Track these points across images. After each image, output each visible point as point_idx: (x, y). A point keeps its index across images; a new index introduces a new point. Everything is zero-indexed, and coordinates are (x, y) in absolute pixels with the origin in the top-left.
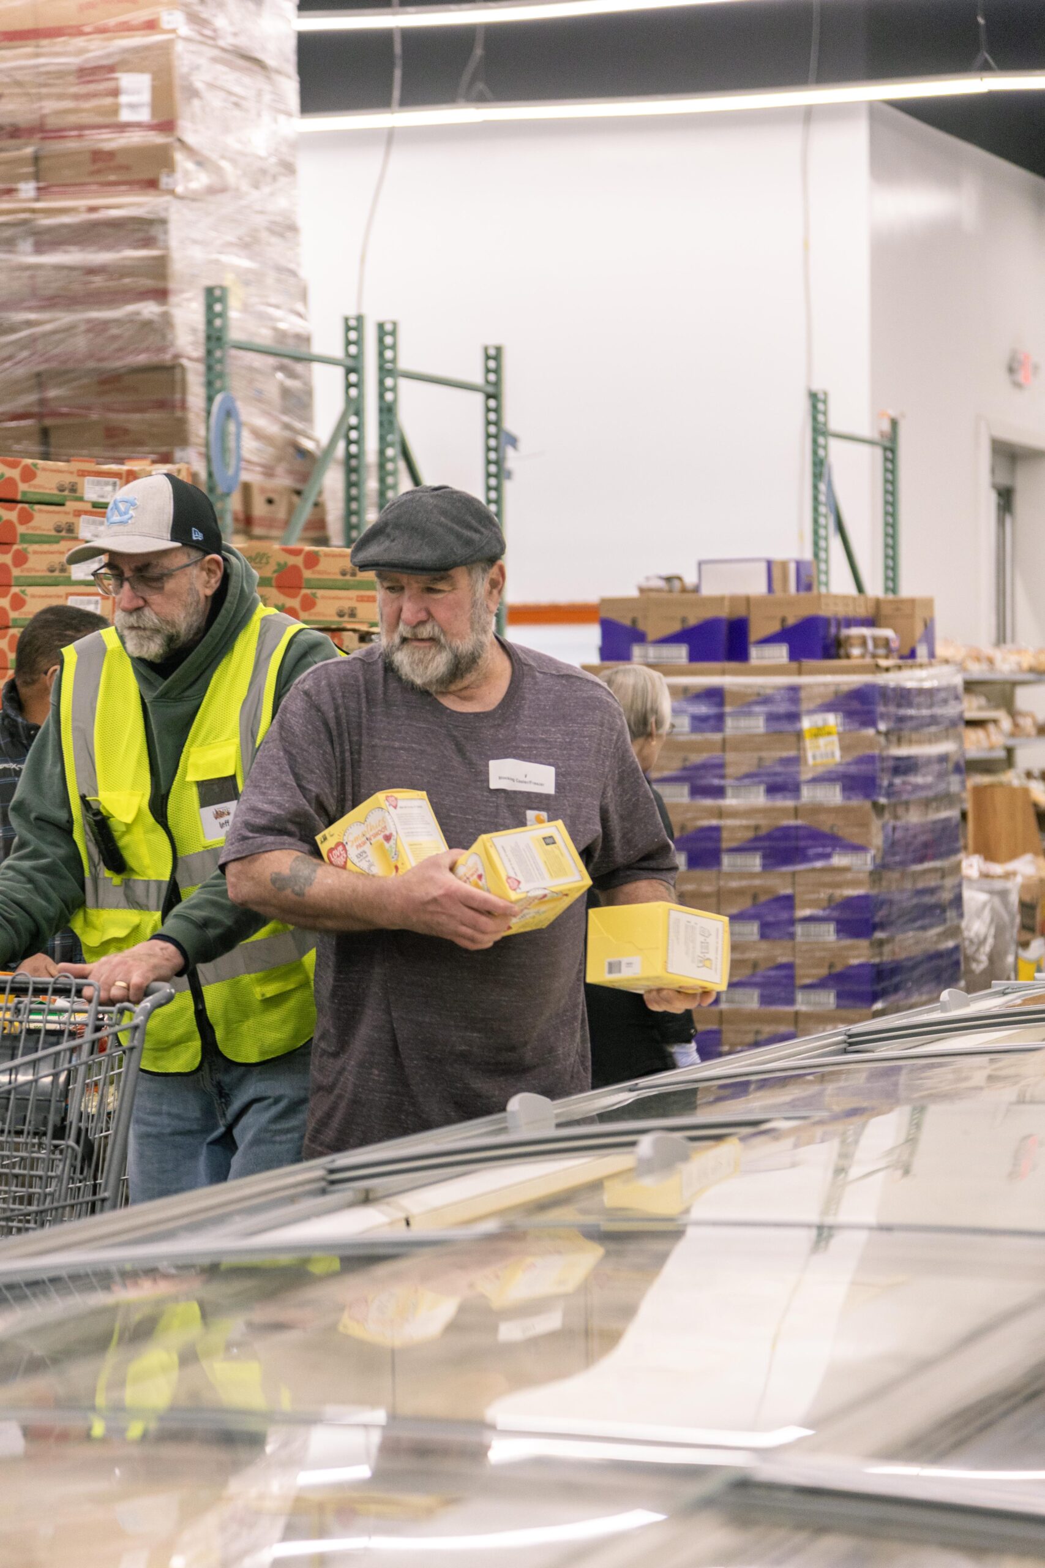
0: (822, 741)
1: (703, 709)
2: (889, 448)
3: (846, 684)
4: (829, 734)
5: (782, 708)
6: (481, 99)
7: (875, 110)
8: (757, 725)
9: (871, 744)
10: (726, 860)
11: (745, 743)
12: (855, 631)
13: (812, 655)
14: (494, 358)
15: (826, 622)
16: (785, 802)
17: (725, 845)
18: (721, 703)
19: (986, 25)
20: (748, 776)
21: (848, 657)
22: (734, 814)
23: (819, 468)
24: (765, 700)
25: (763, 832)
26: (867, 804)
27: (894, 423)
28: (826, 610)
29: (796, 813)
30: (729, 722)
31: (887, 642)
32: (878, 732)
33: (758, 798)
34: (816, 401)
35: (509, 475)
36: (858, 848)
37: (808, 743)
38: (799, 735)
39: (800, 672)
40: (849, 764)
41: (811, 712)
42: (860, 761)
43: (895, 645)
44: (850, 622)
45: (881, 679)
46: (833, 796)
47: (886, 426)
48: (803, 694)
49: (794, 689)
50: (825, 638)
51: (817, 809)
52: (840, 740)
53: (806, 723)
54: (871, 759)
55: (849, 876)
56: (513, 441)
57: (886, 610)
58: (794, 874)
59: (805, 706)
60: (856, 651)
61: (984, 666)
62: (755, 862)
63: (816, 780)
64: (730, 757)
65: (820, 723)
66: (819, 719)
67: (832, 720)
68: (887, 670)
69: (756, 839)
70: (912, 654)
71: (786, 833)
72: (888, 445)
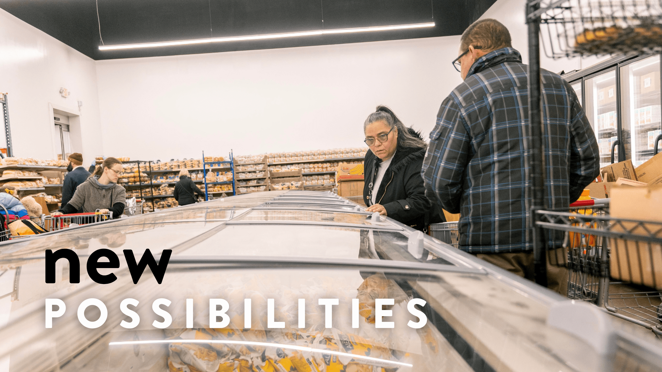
2: (4, 104)
27: (6, 95)
72: (4, 102)
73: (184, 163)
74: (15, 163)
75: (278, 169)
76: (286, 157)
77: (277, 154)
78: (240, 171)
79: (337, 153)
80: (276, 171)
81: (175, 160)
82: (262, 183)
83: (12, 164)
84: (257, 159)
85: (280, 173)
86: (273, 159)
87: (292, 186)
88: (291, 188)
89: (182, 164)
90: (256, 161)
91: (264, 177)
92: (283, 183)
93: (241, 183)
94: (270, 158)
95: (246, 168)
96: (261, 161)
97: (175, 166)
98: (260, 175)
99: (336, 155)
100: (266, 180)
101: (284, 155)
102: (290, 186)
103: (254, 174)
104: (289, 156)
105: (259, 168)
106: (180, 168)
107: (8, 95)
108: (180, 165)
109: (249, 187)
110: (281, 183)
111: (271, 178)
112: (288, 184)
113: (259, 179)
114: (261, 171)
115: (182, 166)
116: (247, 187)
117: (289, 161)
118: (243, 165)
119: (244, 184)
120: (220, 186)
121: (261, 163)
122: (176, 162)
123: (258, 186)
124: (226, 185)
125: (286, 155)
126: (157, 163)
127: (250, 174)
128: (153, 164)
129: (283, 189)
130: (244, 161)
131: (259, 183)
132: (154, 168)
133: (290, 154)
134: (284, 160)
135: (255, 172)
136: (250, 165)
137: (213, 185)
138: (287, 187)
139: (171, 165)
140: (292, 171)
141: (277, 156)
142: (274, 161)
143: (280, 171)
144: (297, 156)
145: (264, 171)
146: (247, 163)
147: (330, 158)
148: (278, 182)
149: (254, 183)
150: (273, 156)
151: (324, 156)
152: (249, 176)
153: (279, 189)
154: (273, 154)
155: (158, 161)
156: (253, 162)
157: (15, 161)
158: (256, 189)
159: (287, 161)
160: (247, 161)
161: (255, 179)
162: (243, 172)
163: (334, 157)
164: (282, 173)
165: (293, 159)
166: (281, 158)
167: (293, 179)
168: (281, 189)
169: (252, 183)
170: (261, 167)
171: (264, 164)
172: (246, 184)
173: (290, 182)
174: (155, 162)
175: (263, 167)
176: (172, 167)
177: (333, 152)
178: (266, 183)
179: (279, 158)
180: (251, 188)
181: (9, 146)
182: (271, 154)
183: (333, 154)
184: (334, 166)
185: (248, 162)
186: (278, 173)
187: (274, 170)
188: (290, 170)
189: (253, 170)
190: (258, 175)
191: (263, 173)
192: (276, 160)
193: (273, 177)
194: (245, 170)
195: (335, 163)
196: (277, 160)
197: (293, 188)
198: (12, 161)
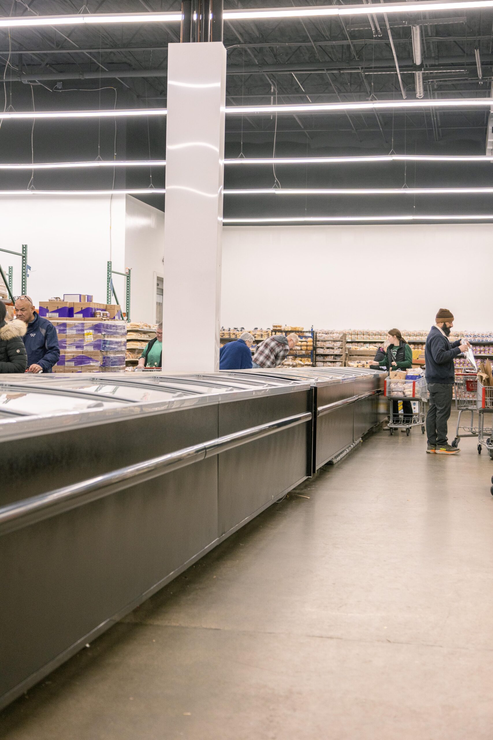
0: (89, 336)
1: (62, 328)
2: (128, 277)
3: (94, 323)
4: (91, 334)
5: (80, 328)
6: (33, 189)
7: (127, 196)
8: (74, 332)
9: (100, 337)
10: (66, 363)
11: (71, 337)
12: (98, 311)
13: (88, 317)
14: (25, 248)
15: (92, 309)
16: (80, 350)
17: (66, 360)
18: (66, 327)
19: (152, 177)
20: (71, 344)
21: (96, 317)
22: (68, 353)
23: (109, 279)
24: (76, 326)
25: (75, 357)
26: (99, 351)
27: (130, 270)
28: (92, 306)
29: (83, 353)
30: (68, 331)
31: (106, 314)
32: (102, 334)
33: (74, 349)
34: (109, 264)
35: (28, 276)
36: (97, 361)
37: (86, 336)
38: (84, 335)
39: (84, 320)
40: (95, 341)
41: (86, 329)
42: (98, 341)
43: (108, 315)
44: (98, 309)
45: (103, 322)
46: (91, 349)
47: (127, 271)
48: (85, 325)
49: (83, 324)
50: (91, 313)
51: (87, 352)
52: (93, 336)
53: (85, 332)
54: (100, 341)
55: (94, 367)
56: (30, 268)
57: (108, 308)
58: (82, 366)
59: (85, 328)
60: (98, 316)
61: (148, 328)
62: (73, 364)
63: (86, 345)
64: (67, 339)
65: (89, 332)
66: (88, 331)
67: (91, 331)
68: (105, 320)
69: (74, 358)
70: (114, 318)
71: (80, 357)
72: (128, 276)
73: (267, 333)
74: (137, 327)
75: (356, 347)
76: (369, 335)
77: (361, 332)
78: (318, 347)
79: (422, 335)
80: (355, 349)
81: (258, 329)
82: (338, 359)
83: (135, 328)
84: (335, 336)
85: (358, 351)
86: (356, 336)
87: (367, 365)
88: (365, 366)
89: (265, 334)
90: (334, 338)
91: (341, 354)
92: (359, 360)
93: (319, 358)
94: (353, 334)
95: (324, 344)
96: (339, 338)
97: (258, 335)
98: (337, 352)
99: (421, 337)
100: (342, 356)
101: (367, 333)
102: (365, 364)
103: (332, 350)
104: (372, 334)
105: (337, 345)
106: (263, 337)
107: (131, 270)
108: (263, 334)
109: (326, 362)
110: (358, 361)
111: (348, 355)
112: (364, 362)
113: (336, 355)
114: (339, 348)
115: (265, 336)
116: (323, 362)
117: (372, 339)
118: (322, 341)
119: (321, 359)
120: (300, 359)
121: (339, 340)
122: (259, 331)
123: (334, 362)
124: (307, 358)
125: (370, 333)
126: (241, 330)
127: (328, 350)
128: (238, 332)
129: (358, 366)
130: (323, 337)
131: (336, 359)
132: (238, 335)
133: (374, 332)
134: (367, 338)
135: (332, 348)
136: (328, 341)
137: (293, 357)
138: (362, 365)
139: (254, 333)
140: (370, 350)
141: (360, 333)
142: (357, 338)
143: (358, 349)
144: (381, 335)
145: (342, 348)
146: (326, 339)
147: (415, 340)
148: (355, 360)
149: (331, 359)
150: (357, 333)
151: (409, 337)
152: (327, 352)
153: (354, 366)
154: (356, 331)
155: (242, 328)
156: (332, 339)
157: (138, 326)
158: (332, 364)
159: (371, 339)
160: (326, 337)
161: (332, 355)
162: (321, 348)
163: (419, 339)
164: (360, 351)
165: (376, 338)
166: (364, 336)
167: (370, 358)
168: (356, 366)
169: (329, 358)
170: (338, 344)
171: (342, 341)
172: (324, 359)
173: (366, 361)
174: (239, 330)
175: (340, 344)
176: (256, 335)
177: (418, 334)
178: (342, 359)
179: (362, 336)
180: (327, 363)
181: (128, 311)
182: (354, 331)
183: (418, 336)
184: (418, 348)
185: (328, 338)
186: (356, 351)
187: (353, 347)
188: (368, 349)
189: (330, 346)
190: (335, 351)
191: (341, 350)
192: (358, 338)
193: (351, 354)
194: (324, 345)
195: (420, 345)
196: (360, 338)
197: (368, 367)
198: (136, 325)
